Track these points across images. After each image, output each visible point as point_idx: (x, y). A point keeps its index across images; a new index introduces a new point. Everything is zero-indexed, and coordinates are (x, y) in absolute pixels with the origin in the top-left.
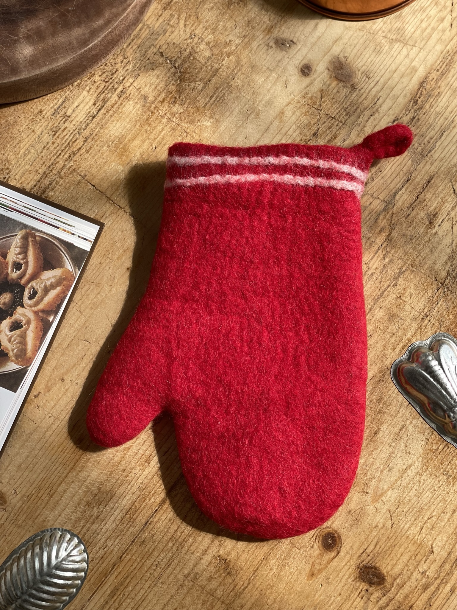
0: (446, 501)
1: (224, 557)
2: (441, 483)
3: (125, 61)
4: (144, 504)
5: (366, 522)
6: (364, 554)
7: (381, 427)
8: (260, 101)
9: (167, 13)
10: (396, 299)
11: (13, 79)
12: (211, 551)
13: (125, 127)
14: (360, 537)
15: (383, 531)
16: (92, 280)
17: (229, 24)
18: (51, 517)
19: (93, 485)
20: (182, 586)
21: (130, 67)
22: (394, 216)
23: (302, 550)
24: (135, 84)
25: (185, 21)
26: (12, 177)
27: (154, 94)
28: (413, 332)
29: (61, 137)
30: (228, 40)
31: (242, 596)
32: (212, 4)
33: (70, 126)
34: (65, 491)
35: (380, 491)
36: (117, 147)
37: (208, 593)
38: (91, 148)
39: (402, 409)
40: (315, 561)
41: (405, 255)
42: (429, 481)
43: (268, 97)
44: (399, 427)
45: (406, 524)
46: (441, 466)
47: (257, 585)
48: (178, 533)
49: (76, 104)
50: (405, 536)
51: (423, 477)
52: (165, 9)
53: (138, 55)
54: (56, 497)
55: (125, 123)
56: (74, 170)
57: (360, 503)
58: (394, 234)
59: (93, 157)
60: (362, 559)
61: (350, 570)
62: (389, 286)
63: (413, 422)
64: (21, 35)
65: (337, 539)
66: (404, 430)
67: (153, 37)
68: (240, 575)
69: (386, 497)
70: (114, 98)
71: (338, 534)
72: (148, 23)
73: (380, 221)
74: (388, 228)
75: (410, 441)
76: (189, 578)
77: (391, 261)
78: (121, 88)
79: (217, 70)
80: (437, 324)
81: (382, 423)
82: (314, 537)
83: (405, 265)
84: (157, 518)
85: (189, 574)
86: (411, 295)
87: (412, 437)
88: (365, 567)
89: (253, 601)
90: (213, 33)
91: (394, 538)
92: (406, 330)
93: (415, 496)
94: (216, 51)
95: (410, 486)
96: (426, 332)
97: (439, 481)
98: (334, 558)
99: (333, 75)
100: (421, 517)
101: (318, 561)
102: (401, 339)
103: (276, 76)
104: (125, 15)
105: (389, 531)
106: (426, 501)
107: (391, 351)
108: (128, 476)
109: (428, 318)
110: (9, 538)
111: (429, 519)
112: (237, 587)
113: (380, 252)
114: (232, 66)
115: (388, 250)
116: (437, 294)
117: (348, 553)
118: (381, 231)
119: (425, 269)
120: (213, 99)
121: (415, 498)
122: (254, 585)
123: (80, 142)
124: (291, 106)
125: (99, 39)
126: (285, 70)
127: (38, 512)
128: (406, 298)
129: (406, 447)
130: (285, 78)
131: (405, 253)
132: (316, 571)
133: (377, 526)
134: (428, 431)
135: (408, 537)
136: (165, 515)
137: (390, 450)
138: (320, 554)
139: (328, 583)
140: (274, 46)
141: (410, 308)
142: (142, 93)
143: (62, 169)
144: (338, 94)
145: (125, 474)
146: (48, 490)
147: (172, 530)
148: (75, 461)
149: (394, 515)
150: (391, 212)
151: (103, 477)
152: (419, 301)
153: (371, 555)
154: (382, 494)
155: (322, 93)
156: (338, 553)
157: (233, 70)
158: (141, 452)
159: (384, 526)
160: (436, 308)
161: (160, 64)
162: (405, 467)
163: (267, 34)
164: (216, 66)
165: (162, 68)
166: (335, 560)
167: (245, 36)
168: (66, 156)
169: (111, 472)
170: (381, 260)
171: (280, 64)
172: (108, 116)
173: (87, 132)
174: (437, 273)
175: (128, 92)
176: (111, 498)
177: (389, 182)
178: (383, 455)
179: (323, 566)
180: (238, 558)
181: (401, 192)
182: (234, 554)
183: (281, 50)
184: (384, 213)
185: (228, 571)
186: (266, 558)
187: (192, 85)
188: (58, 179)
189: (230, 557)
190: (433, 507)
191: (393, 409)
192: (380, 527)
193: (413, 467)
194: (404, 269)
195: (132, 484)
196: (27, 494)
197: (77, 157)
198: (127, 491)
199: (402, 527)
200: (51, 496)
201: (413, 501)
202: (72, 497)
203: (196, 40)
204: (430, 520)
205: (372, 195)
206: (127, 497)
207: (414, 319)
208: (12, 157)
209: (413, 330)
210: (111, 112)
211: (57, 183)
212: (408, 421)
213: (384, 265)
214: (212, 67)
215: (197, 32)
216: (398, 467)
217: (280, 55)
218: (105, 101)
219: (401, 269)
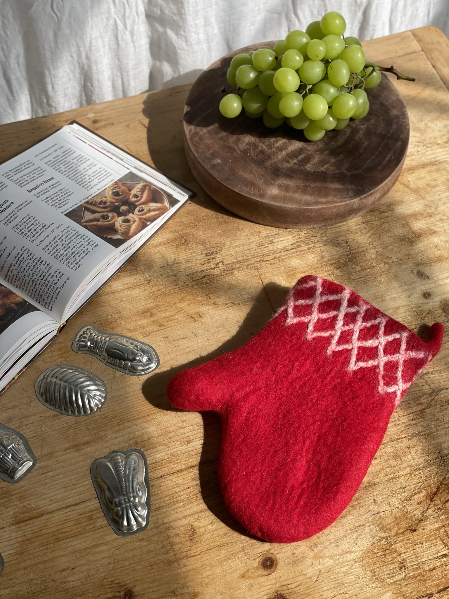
0: (362, 589)
1: (195, 528)
2: (366, 576)
3: (324, 235)
4: (169, 464)
5: (299, 568)
6: (286, 587)
7: (348, 516)
8: (388, 295)
9: (363, 226)
10: (406, 448)
11: (258, 199)
12: (189, 519)
13: (301, 264)
14: (290, 573)
15: (308, 580)
16: (227, 327)
17: (395, 249)
18: (110, 436)
19: (147, 434)
20: (157, 528)
21: (325, 239)
22: (434, 401)
23: (247, 557)
24: (321, 248)
25: (372, 235)
26: (221, 253)
27: (329, 258)
28: (405, 473)
29: (263, 249)
30: (390, 256)
31: (189, 559)
32: (392, 235)
33: (271, 247)
34: (129, 427)
35: (322, 555)
36: (289, 271)
37: (170, 543)
38: (274, 263)
39: (368, 514)
40: (251, 569)
41: (427, 427)
42: (359, 569)
43: (395, 296)
44: (360, 524)
45: (326, 586)
46: (373, 565)
47: (203, 559)
48: (177, 495)
49: (282, 239)
50: (321, 593)
51: (356, 565)
52: (364, 223)
53: (333, 235)
54: (121, 427)
55: (302, 263)
56: (257, 269)
57: (304, 553)
58: (428, 411)
59: (273, 269)
60: (282, 588)
61: (270, 591)
62: (405, 437)
63: (371, 526)
64: (277, 183)
65: (274, 565)
66: (362, 527)
67: (347, 232)
68: (197, 546)
69: (323, 560)
70: (306, 248)
71: (277, 562)
72: (350, 224)
73: (422, 398)
74: (426, 405)
75: (361, 537)
76: (165, 526)
77: (415, 424)
78: (312, 245)
79: (374, 267)
80: (424, 478)
81: (350, 514)
82: (260, 554)
83: (424, 431)
84: (171, 478)
85: (166, 523)
86: (417, 451)
87: (364, 535)
88: (281, 596)
89: (194, 567)
90: (383, 249)
91: (312, 590)
92: (400, 469)
93: (343, 572)
94: (379, 258)
95: (343, 564)
96: (413, 479)
97: (365, 574)
98: (264, 576)
99: (442, 307)
100: (338, 589)
101: (252, 571)
102: (394, 473)
103: (407, 288)
104: (339, 204)
105: (312, 583)
106: (348, 581)
107: (383, 475)
108: (171, 442)
109: (420, 471)
110: (78, 432)
111: (343, 593)
112: (190, 552)
113: (412, 415)
114: (383, 270)
115: (418, 417)
116: (434, 461)
117: (275, 578)
118: (420, 404)
119: (435, 442)
120: (362, 279)
121: (342, 574)
122: (201, 558)
123: (270, 258)
124: (406, 308)
125: (317, 207)
126: (414, 288)
127: (105, 428)
128: (413, 451)
129: (357, 538)
130: (412, 292)
131: (428, 426)
132: (247, 576)
133: (305, 575)
134: (378, 538)
135: (322, 595)
136: (176, 479)
137: (345, 534)
138: (257, 567)
139: (250, 589)
140: (415, 273)
141: (412, 458)
142: (323, 254)
143: (251, 264)
144: (439, 318)
145: (170, 440)
146: (119, 421)
147: (174, 490)
148: (146, 414)
149: (322, 575)
150: (433, 398)
151: (156, 434)
152: (420, 458)
153: (290, 590)
154: (322, 557)
155: (429, 312)
156: (269, 575)
157: (383, 272)
158: (188, 434)
159: (310, 578)
160: (429, 469)
161: (343, 247)
162: (348, 550)
163: (416, 266)
164: (375, 264)
165: (342, 249)
166: (264, 577)
167: (401, 260)
168: (258, 260)
169: (162, 434)
170: (410, 420)
171: (413, 284)
172: (295, 254)
173: (278, 255)
174: (442, 449)
175: (315, 249)
176: (152, 448)
177: (442, 380)
178: (338, 534)
179: (254, 576)
180: (203, 534)
181: (446, 391)
182: (202, 530)
183: (419, 277)
184: (428, 395)
185: (191, 538)
186: (220, 546)
187: (354, 266)
188: (245, 268)
189: (198, 530)
190: (350, 587)
191: (362, 511)
192: (307, 576)
193: (353, 554)
194: (421, 434)
195: (170, 449)
196: (106, 415)
197: (263, 264)
198: (164, 451)
199: (322, 586)
200: (119, 425)
201: (340, 575)
202: (130, 433)
203: (371, 246)
204: (344, 595)
205: (426, 382)
206: (162, 454)
207: (410, 466)
208: (228, 244)
209: (405, 472)
210: (298, 253)
211: (243, 269)
212: (368, 524)
213: (410, 424)
214: (372, 263)
215: (374, 243)
216: (344, 548)
217: (416, 279)
218: (299, 246)
219: (419, 432)
